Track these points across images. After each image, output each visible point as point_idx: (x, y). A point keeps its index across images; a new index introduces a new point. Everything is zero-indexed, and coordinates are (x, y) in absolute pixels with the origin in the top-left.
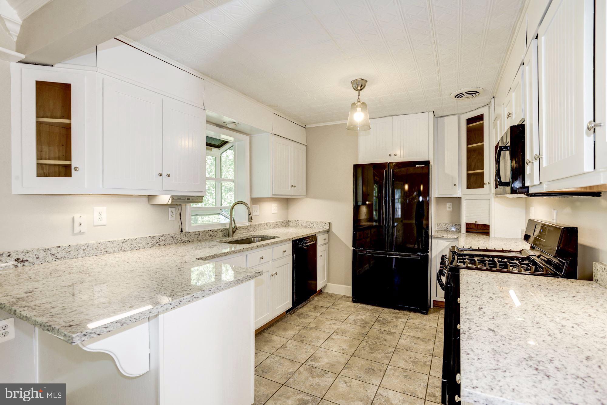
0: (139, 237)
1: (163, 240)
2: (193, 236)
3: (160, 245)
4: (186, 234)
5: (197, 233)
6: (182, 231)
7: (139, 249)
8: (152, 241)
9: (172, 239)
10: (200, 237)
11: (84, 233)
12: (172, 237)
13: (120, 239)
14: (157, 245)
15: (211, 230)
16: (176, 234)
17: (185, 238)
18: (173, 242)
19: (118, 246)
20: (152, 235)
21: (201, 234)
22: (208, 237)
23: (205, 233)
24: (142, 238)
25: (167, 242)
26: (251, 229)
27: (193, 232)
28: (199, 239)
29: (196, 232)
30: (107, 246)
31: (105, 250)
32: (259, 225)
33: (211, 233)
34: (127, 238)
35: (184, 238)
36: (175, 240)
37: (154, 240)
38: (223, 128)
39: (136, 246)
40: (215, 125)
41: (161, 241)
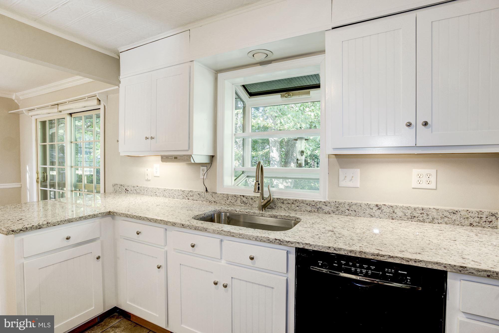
0: (174, 189)
1: (191, 195)
2: (221, 198)
3: (188, 199)
4: (212, 194)
5: (224, 196)
6: (207, 191)
7: (174, 198)
8: (183, 194)
9: (199, 196)
10: (229, 201)
11: (149, 180)
12: (199, 194)
13: (163, 188)
14: (186, 198)
15: (243, 196)
16: (202, 192)
17: (212, 198)
18: (200, 199)
19: (162, 192)
20: (183, 189)
21: (230, 197)
22: (240, 203)
23: (235, 197)
24: (176, 190)
25: (194, 198)
26: (327, 209)
27: (221, 194)
28: (228, 203)
29: (224, 194)
30: (156, 191)
31: (155, 194)
32: (350, 205)
33: (244, 199)
34: (167, 188)
35: (210, 198)
36: (202, 198)
37: (184, 194)
38: (273, 62)
39: (172, 195)
40: (259, 65)
41: (190, 196)
